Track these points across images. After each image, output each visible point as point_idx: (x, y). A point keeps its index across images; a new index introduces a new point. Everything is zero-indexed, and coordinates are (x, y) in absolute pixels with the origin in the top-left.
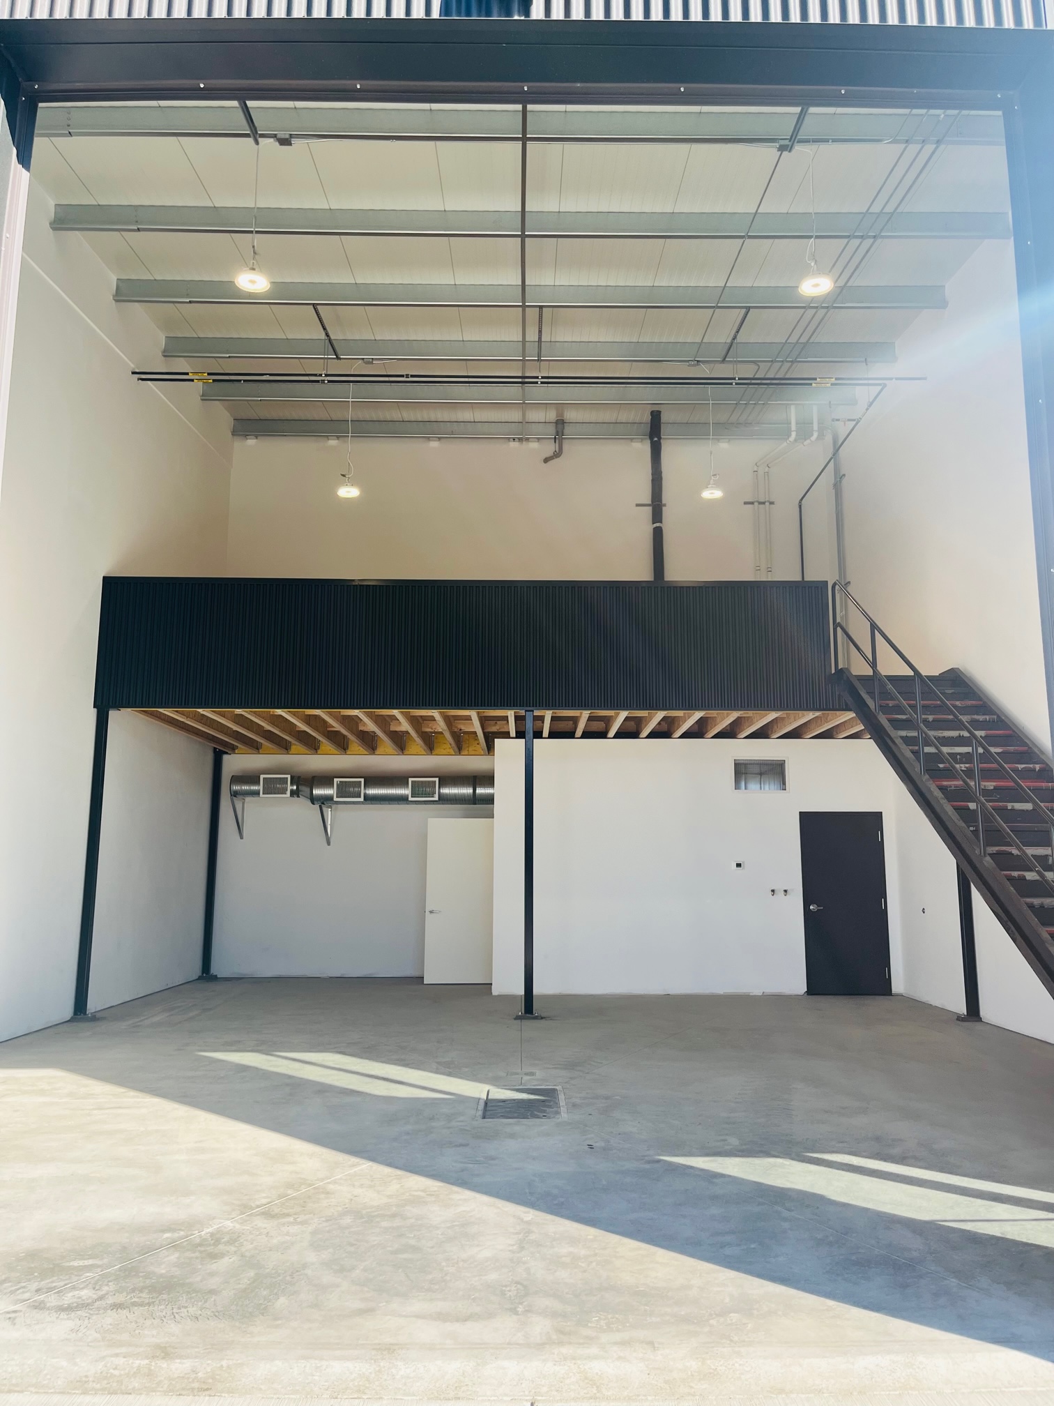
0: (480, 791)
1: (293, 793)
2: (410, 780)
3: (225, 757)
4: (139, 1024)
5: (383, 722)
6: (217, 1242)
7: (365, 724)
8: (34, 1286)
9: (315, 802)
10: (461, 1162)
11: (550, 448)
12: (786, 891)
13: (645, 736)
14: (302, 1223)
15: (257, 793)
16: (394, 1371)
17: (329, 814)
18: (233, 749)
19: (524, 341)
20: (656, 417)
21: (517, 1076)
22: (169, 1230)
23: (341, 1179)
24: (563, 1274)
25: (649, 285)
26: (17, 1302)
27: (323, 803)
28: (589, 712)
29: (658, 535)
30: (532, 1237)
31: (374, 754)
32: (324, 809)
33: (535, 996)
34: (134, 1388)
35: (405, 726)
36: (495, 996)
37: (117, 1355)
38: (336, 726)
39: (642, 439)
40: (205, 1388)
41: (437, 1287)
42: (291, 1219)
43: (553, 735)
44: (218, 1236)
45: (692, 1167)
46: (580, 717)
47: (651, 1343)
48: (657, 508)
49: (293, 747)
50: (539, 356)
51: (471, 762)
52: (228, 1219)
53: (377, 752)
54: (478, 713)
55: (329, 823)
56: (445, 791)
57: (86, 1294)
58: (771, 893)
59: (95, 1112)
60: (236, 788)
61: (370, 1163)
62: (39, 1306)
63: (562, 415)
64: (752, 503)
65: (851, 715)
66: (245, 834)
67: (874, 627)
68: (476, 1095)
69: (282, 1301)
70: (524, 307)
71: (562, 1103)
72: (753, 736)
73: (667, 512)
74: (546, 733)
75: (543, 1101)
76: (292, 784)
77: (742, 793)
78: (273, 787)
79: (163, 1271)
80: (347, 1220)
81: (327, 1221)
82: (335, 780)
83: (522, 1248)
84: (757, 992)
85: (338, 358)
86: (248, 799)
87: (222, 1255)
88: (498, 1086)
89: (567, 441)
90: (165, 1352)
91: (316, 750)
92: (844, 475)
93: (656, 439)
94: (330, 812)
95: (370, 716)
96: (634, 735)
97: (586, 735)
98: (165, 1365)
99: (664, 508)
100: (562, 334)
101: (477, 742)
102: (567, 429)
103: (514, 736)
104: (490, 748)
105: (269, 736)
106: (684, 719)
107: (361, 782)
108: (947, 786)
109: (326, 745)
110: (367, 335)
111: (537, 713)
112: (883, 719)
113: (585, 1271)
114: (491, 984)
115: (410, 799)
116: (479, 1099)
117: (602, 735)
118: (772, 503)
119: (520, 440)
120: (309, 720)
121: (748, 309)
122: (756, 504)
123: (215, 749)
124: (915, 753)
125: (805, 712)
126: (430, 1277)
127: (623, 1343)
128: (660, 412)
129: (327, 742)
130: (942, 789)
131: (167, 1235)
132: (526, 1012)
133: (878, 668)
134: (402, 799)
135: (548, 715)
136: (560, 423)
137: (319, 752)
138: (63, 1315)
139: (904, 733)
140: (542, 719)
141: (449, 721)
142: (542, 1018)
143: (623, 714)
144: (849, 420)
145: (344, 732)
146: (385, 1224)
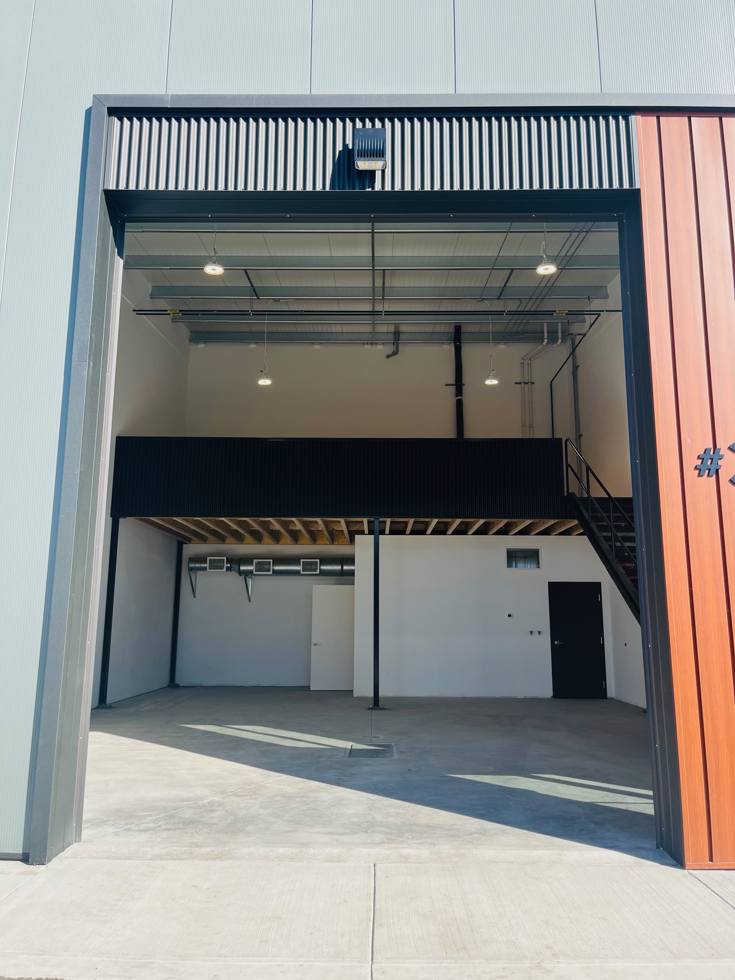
0: (345, 568)
1: (228, 569)
2: (302, 560)
3: (185, 546)
4: (139, 710)
5: (285, 525)
6: (212, 806)
7: (273, 525)
8: (124, 822)
9: (242, 575)
10: (337, 776)
11: (390, 349)
12: (539, 632)
13: (450, 534)
14: (255, 799)
15: (205, 569)
16: (308, 851)
17: (250, 582)
18: (189, 541)
19: (374, 287)
20: (458, 329)
21: (369, 738)
22: (186, 801)
23: (272, 782)
24: (391, 819)
25: (451, 255)
26: (117, 828)
27: (246, 575)
28: (414, 519)
29: (459, 405)
30: (375, 805)
31: (278, 544)
32: (247, 579)
33: (381, 697)
34: (184, 858)
35: (298, 526)
36: (356, 697)
37: (173, 846)
38: (256, 527)
39: (449, 343)
40: (219, 857)
41: (327, 823)
42: (249, 797)
43: (392, 533)
44: (212, 803)
45: (465, 779)
46: (409, 521)
47: (434, 844)
48: (459, 385)
49: (228, 540)
50: (383, 296)
51: (340, 549)
52: (216, 797)
53: (280, 543)
54: (345, 520)
55: (250, 587)
56: (324, 568)
57: (151, 825)
58: (530, 633)
59: (129, 751)
60: (192, 565)
61: (288, 776)
62: (129, 830)
63: (398, 328)
64: (520, 383)
65: (576, 522)
66: (197, 595)
67: (588, 469)
68: (345, 747)
69: (250, 828)
70: (373, 270)
71: (395, 751)
72: (519, 533)
73: (465, 389)
74: (387, 531)
75: (384, 750)
76: (227, 563)
77: (513, 571)
78: (215, 565)
79: (188, 817)
80: (278, 798)
81: (267, 798)
82: (254, 560)
83: (370, 810)
84: (521, 696)
85: (258, 298)
86: (199, 573)
87: (216, 811)
88: (358, 743)
89: (401, 344)
90: (197, 845)
91: (242, 541)
92: (578, 366)
93: (458, 343)
94: (250, 581)
95: (278, 521)
96: (444, 533)
97: (413, 533)
98: (197, 849)
99: (463, 387)
100: (398, 282)
101: (344, 536)
102: (402, 337)
103: (367, 533)
104: (352, 541)
105: (214, 533)
106: (474, 523)
107: (270, 562)
108: (628, 567)
109: (248, 538)
110: (276, 284)
111: (381, 519)
112: (593, 526)
113: (403, 818)
114: (353, 691)
115: (302, 573)
116: (347, 748)
117: (423, 532)
118: (533, 383)
119: (372, 344)
120: (239, 524)
121: (512, 270)
122: (523, 384)
123: (178, 540)
124: (610, 546)
125: (549, 520)
126: (323, 819)
127: (419, 843)
128: (461, 326)
129: (249, 536)
130: (625, 568)
131: (185, 803)
132: (374, 706)
133: (591, 494)
134: (297, 573)
135: (388, 521)
136: (397, 334)
137: (244, 542)
138: (142, 833)
139: (605, 534)
140: (385, 522)
141: (326, 524)
142: (385, 709)
143: (435, 521)
144: (578, 334)
145: (261, 530)
146: (298, 800)
